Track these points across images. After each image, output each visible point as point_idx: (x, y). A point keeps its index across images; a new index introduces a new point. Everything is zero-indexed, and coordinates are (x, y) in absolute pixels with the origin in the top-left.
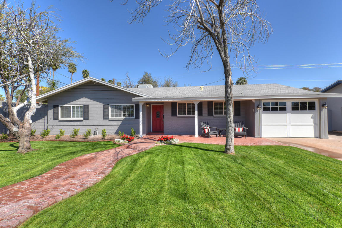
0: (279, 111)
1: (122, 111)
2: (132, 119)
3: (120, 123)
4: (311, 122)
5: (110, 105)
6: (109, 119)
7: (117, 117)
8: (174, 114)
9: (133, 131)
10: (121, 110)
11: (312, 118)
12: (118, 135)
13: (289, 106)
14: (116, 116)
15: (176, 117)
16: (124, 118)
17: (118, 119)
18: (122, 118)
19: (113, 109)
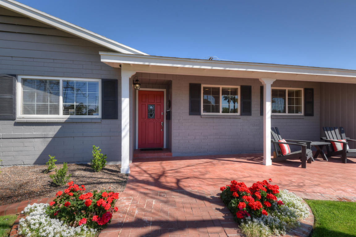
1: (61, 98)
2: (93, 121)
3: (53, 131)
5: (20, 77)
6: (17, 120)
7: (45, 112)
8: (194, 110)
9: (97, 154)
10: (58, 94)
12: (45, 167)
14: (42, 110)
15: (198, 117)
16: (68, 116)
17: (46, 120)
18: (61, 117)
19: (29, 90)
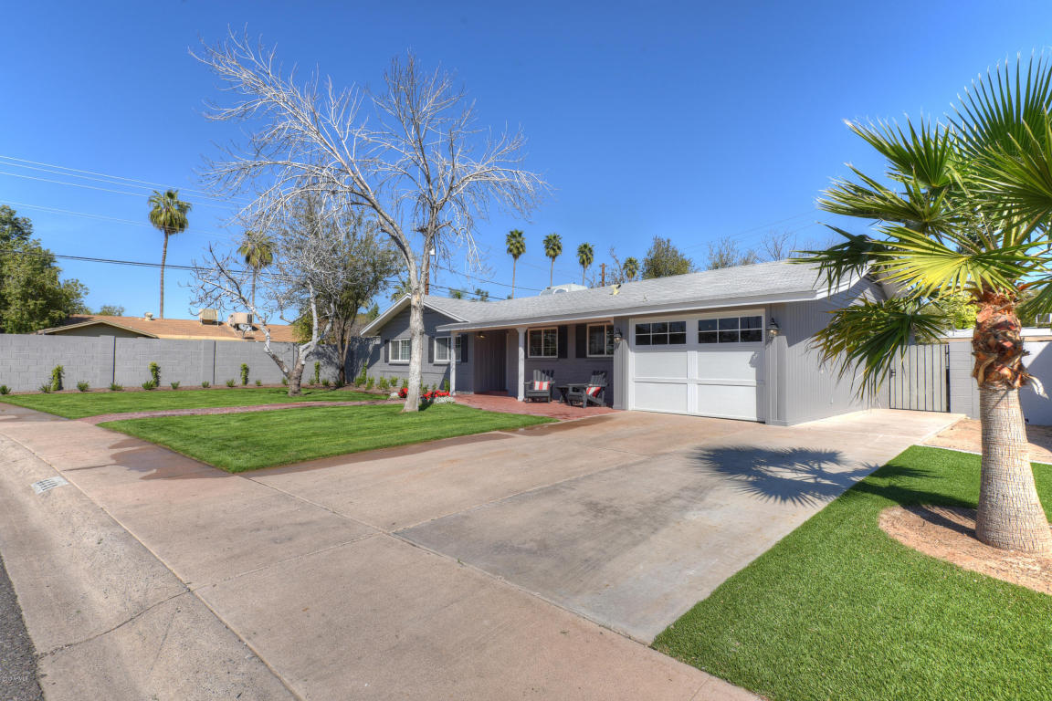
0: (668, 345)
4: (750, 375)
11: (752, 363)
13: (692, 332)
